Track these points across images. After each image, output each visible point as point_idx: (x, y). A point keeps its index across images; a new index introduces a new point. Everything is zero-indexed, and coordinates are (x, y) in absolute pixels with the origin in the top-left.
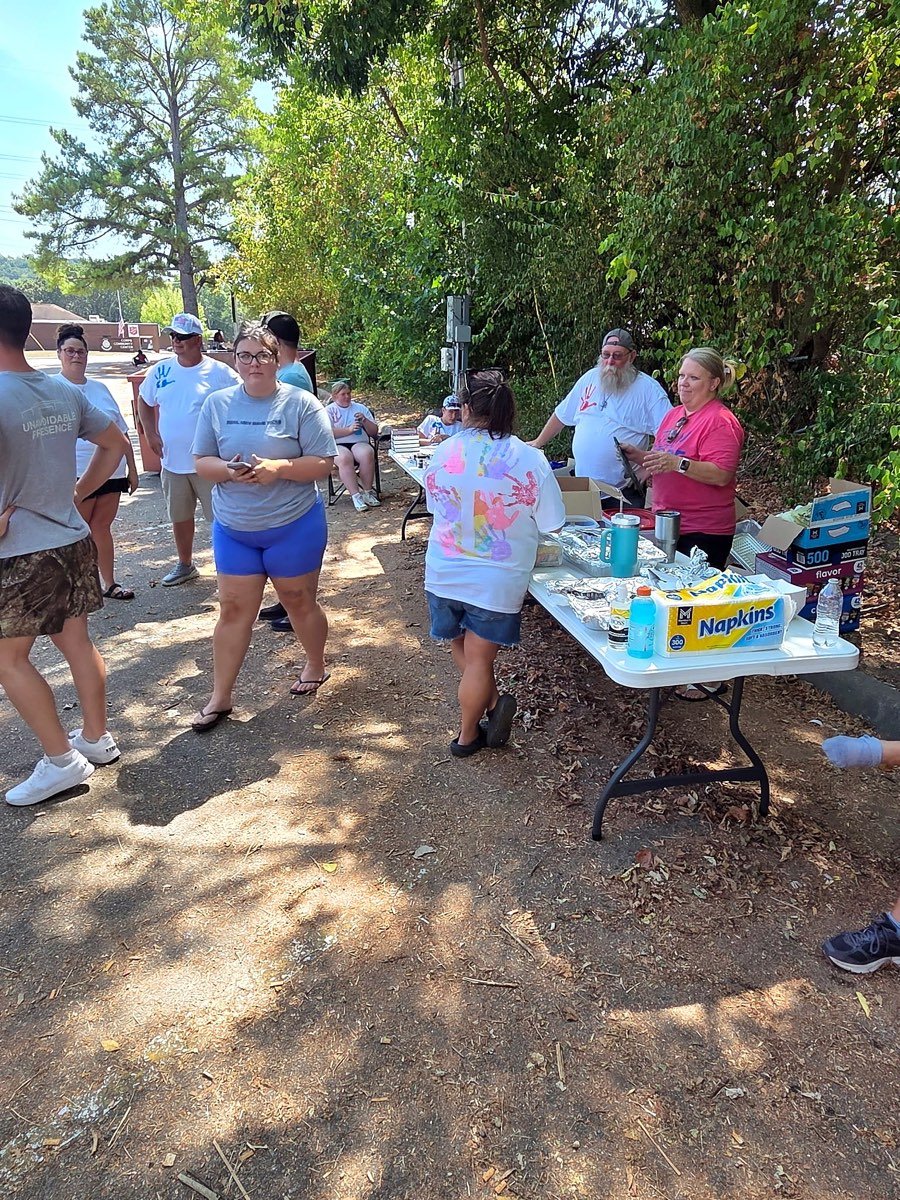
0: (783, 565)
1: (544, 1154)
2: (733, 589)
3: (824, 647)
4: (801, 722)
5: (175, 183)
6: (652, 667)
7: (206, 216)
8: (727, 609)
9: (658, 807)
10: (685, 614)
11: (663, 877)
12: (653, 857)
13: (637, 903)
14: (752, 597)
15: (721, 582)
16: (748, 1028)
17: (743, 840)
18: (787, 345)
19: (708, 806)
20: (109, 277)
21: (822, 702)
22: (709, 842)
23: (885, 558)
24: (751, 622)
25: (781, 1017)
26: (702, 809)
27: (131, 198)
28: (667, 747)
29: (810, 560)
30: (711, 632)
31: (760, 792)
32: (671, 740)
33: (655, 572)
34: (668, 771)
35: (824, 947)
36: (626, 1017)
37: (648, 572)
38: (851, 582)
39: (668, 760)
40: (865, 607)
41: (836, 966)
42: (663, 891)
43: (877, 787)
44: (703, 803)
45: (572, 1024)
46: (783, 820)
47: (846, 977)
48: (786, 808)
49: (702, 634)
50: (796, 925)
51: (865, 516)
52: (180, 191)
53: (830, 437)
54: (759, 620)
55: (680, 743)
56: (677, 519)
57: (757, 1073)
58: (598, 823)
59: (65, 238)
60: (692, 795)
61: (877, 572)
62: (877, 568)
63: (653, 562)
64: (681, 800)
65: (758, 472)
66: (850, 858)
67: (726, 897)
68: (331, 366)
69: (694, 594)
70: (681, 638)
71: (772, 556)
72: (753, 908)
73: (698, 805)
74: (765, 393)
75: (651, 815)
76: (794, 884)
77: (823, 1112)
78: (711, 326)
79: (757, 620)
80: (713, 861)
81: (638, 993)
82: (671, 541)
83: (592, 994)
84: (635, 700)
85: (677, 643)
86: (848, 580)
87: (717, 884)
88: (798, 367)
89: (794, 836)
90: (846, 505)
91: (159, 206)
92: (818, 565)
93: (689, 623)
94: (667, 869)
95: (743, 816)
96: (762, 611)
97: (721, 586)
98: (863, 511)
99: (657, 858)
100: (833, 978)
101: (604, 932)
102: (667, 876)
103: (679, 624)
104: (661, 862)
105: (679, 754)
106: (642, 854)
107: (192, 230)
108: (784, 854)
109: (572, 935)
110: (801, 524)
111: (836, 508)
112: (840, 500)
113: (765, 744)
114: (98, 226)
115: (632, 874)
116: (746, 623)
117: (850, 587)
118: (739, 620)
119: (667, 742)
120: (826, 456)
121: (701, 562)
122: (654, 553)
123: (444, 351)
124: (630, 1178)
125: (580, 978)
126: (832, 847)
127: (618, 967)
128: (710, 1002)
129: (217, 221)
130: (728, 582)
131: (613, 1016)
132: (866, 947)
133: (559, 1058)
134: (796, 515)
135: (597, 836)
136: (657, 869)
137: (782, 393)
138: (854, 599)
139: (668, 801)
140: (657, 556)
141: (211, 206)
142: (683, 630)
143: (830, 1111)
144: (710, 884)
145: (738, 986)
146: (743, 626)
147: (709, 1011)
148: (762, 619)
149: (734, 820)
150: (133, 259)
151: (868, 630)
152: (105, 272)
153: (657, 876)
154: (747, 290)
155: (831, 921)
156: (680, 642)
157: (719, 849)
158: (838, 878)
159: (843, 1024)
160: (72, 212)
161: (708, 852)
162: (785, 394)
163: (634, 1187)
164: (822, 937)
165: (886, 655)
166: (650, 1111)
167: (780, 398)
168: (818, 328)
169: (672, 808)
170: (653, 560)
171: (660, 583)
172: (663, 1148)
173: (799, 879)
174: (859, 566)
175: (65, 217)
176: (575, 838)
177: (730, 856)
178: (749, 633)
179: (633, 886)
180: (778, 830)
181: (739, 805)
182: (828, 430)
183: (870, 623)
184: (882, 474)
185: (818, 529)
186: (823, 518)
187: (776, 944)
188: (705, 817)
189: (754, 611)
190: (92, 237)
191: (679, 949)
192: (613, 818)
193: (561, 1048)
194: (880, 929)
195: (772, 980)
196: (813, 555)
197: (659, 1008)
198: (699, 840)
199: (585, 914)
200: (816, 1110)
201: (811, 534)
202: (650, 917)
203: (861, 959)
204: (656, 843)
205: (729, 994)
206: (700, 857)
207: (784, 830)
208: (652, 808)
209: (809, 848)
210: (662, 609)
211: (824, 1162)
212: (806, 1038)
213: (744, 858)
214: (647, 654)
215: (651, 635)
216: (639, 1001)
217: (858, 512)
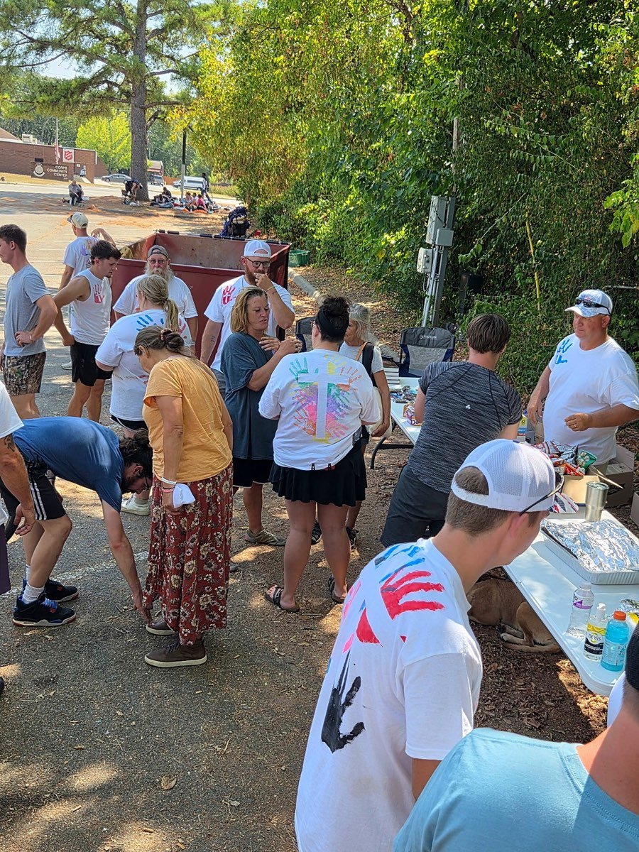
5: (138, 10)
7: (165, 44)
20: (55, 103)
27: (90, 20)
52: (142, 16)
59: (14, 57)
68: (290, 234)
91: (116, 30)
107: (148, 58)
114: (50, 48)
123: (422, 251)
129: (176, 51)
141: (173, 35)
150: (83, 85)
152: (51, 98)
160: (25, 32)
175: (18, 36)
190: (43, 59)
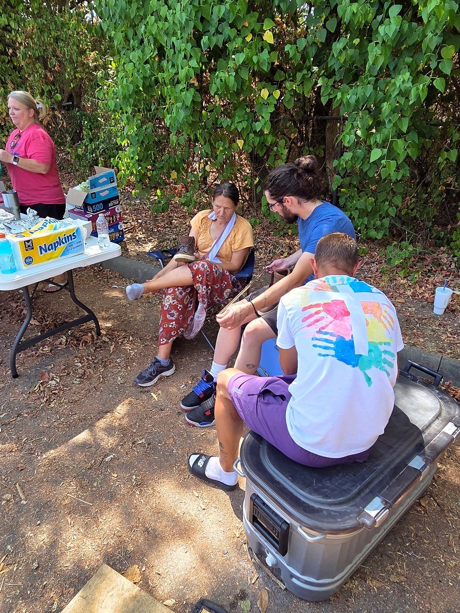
0: (82, 214)
1: (22, 537)
2: (52, 226)
3: (105, 248)
4: (108, 288)
6: (18, 277)
8: (52, 237)
9: (47, 349)
10: (28, 244)
11: (57, 382)
12: (49, 374)
13: (45, 399)
14: (63, 229)
15: (45, 224)
16: (109, 430)
17: (92, 350)
18: (58, 95)
19: (72, 340)
21: (116, 277)
22: (76, 357)
23: (130, 205)
24: (66, 242)
25: (123, 418)
26: (69, 343)
28: (45, 319)
29: (95, 209)
30: (46, 252)
31: (95, 326)
32: (46, 315)
33: (8, 225)
34: (48, 330)
35: (135, 381)
36: (52, 453)
37: (3, 226)
38: (116, 217)
39: (46, 325)
40: (125, 229)
41: (141, 387)
42: (58, 388)
43: (145, 307)
44: (69, 340)
45: (22, 471)
46: (108, 334)
47: (146, 389)
48: (109, 329)
49: (41, 253)
50: (122, 377)
51: (115, 184)
53: (92, 146)
54: (70, 240)
55: (51, 315)
56: (15, 195)
57: (117, 446)
58: (14, 369)
60: (62, 338)
61: (128, 212)
62: (127, 210)
63: (7, 221)
64: (58, 342)
65: (62, 168)
66: (139, 340)
67: (89, 379)
69: (32, 233)
70: (30, 257)
71: (76, 210)
72: (103, 378)
73: (67, 341)
74: (54, 123)
75: (43, 355)
76: (118, 360)
77: (147, 446)
78: (12, 82)
79: (69, 241)
80: (80, 365)
81: (55, 440)
82: (15, 208)
83: (31, 452)
84: (21, 300)
85: (29, 261)
86: (114, 217)
87: (84, 374)
88: (68, 108)
89: (114, 340)
90: (105, 179)
92: (98, 211)
93: (33, 248)
94: (57, 377)
95: (90, 339)
96: (70, 235)
97: (45, 226)
98: (113, 182)
99: (51, 374)
100: (141, 392)
101: (31, 420)
102: (58, 380)
103: (27, 250)
104: (54, 375)
105: (52, 320)
106: (43, 375)
108: (111, 349)
109: (13, 430)
110: (86, 191)
111: (101, 181)
112: (101, 177)
113: (93, 303)
115: (40, 387)
116: (64, 243)
117: (116, 220)
118: (60, 242)
119: (44, 317)
120: (93, 157)
121: (34, 216)
122: (6, 216)
124: (69, 520)
125: (22, 448)
126: (131, 338)
127: (42, 433)
128: (91, 427)
130: (48, 223)
131: (44, 456)
132: (151, 374)
133: (19, 490)
134: (82, 187)
135: (15, 376)
136: (52, 379)
137: (63, 123)
138: (119, 225)
139: (52, 344)
140: (9, 217)
142: (30, 253)
143: (149, 444)
144: (80, 375)
145: (102, 414)
146: (62, 245)
147: (91, 431)
148: (71, 240)
149: (86, 342)
151: (129, 239)
153: (53, 382)
154: (27, 60)
155: (137, 368)
156: (31, 260)
157: (81, 358)
158: (136, 351)
159: (148, 408)
161: (76, 361)
162: (65, 123)
163: (72, 523)
164: (134, 377)
165: (138, 249)
166: (73, 486)
167: (62, 126)
168: (72, 86)
169: (54, 347)
170: (6, 219)
171: (12, 231)
172: (82, 499)
173: (120, 357)
174: (118, 209)
176: (3, 381)
177: (88, 359)
178: (66, 248)
179: (41, 392)
180: (107, 340)
181: (87, 335)
182: (91, 143)
183: (129, 236)
184: (118, 163)
185: (95, 193)
186: (95, 187)
187: (115, 389)
188: (72, 346)
189: (66, 236)
191: (71, 411)
192: (23, 364)
193: (19, 485)
194: (155, 364)
195: (117, 404)
196: (95, 207)
197: (67, 441)
198: (71, 358)
199: (17, 417)
200: (144, 446)
201: (92, 196)
202: (53, 403)
203: (150, 380)
204: (50, 367)
205: (99, 419)
206: (73, 365)
207: (109, 339)
208: (43, 351)
209: (122, 343)
210: (14, 244)
211: (150, 464)
212: (134, 421)
213: (94, 358)
214: (13, 270)
215: (12, 260)
216: (56, 443)
217: (111, 183)
